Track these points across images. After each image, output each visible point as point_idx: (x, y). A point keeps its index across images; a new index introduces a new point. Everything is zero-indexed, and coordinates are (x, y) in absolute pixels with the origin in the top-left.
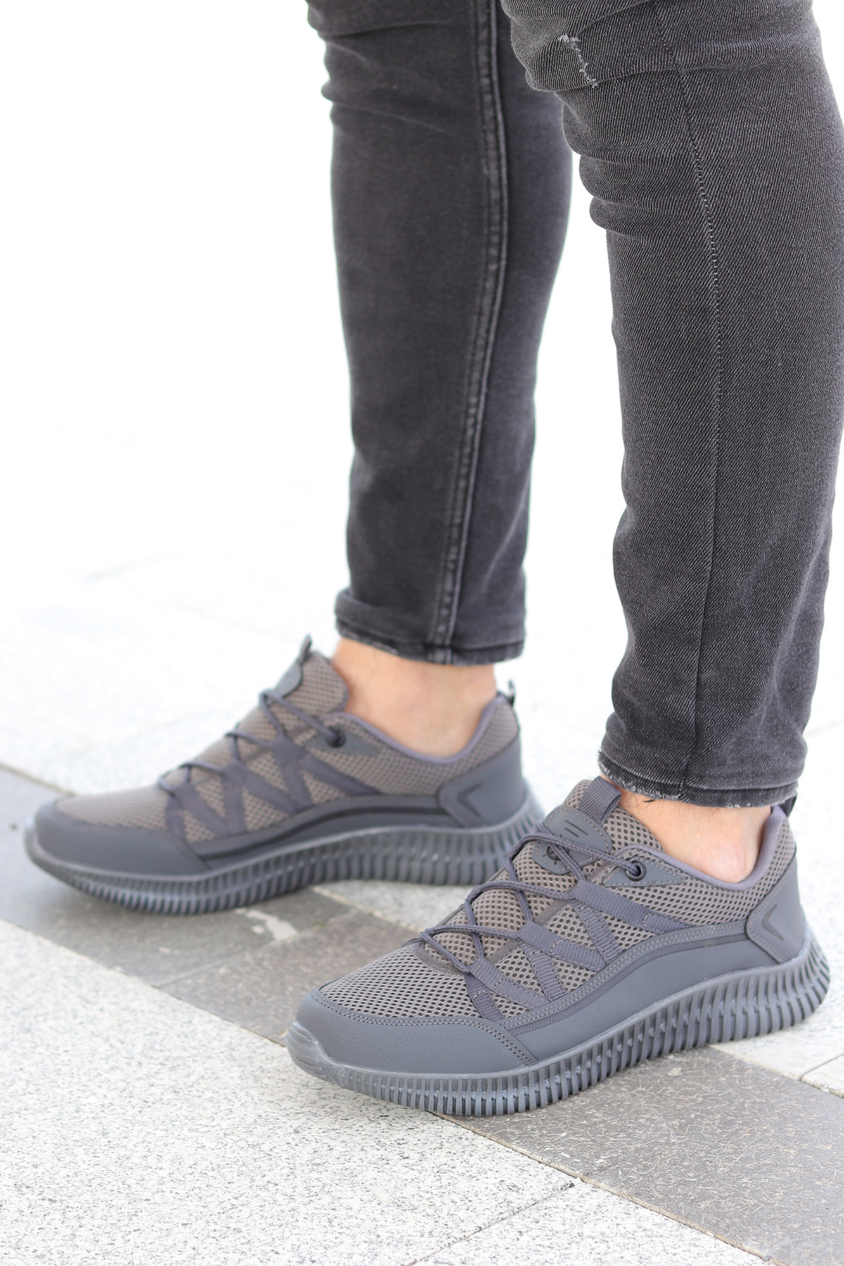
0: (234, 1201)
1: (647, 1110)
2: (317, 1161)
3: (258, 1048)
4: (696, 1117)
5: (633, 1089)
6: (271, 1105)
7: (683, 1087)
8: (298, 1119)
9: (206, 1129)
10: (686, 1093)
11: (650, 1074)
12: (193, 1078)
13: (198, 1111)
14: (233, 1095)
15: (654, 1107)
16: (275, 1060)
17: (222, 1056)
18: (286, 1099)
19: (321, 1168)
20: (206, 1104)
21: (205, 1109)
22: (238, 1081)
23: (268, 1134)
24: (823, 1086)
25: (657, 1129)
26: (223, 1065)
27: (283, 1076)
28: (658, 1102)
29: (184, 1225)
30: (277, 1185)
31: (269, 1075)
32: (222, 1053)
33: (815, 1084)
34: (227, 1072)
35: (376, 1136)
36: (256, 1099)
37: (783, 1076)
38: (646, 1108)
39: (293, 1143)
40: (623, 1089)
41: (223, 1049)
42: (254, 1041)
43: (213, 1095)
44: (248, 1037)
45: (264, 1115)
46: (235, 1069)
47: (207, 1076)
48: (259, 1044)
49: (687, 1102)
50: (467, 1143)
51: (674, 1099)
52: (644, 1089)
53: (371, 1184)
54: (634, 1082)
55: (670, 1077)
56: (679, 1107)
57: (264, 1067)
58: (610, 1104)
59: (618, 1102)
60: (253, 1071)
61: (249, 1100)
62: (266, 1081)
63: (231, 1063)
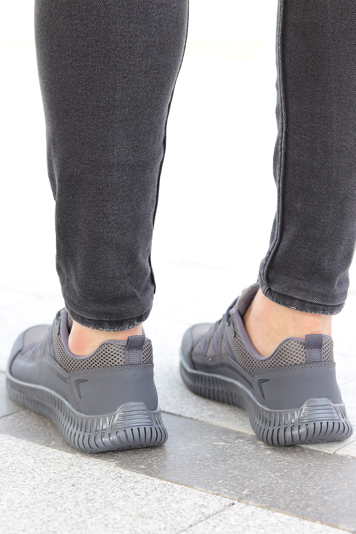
0: (49, 519)
1: (260, 469)
2: (89, 498)
3: (40, 449)
4: (288, 471)
5: (249, 460)
6: (55, 474)
8: (73, 480)
9: (23, 486)
11: (256, 454)
12: (8, 464)
13: (15, 478)
14: (33, 470)
15: (264, 468)
16: (51, 454)
17: (21, 454)
18: (63, 471)
19: (92, 501)
20: (19, 475)
21: (18, 477)
22: (34, 464)
23: (58, 487)
24: (348, 456)
25: (270, 477)
26: (23, 458)
27: (57, 461)
28: (265, 466)
29: (23, 531)
30: (70, 510)
31: (50, 461)
32: (20, 452)
33: (343, 455)
34: (26, 460)
35: (118, 486)
36: (46, 472)
39: (73, 491)
40: (243, 461)
41: (21, 451)
42: (37, 446)
43: (21, 471)
44: (33, 445)
45: (53, 479)
46: (30, 459)
47: (15, 463)
48: (40, 448)
49: (280, 465)
50: (169, 487)
51: (273, 464)
52: (255, 460)
53: (123, 508)
54: (248, 458)
55: (266, 455)
56: (277, 467)
57: (46, 458)
58: (239, 467)
59: (244, 466)
60: (40, 460)
61: (42, 472)
62: (49, 464)
63: (27, 457)
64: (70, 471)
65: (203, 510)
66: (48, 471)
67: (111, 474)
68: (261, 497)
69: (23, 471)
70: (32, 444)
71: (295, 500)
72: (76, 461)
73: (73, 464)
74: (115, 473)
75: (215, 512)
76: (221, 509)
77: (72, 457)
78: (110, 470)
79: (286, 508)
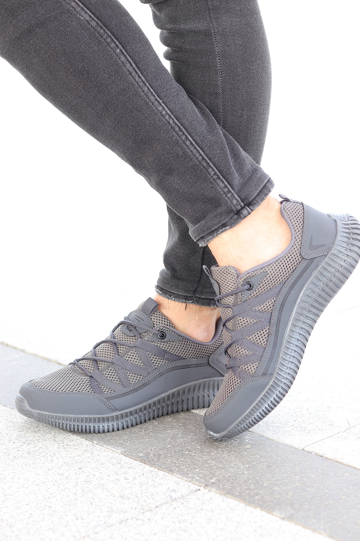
0: (50, 496)
1: (235, 461)
2: (88, 480)
3: (66, 437)
4: (256, 463)
5: (229, 453)
6: (70, 458)
7: (251, 452)
8: (81, 464)
9: (41, 468)
10: (252, 455)
11: (238, 447)
12: (37, 448)
13: (37, 461)
14: (54, 454)
15: (238, 460)
16: (74, 441)
17: (50, 440)
18: (77, 456)
19: (89, 483)
20: (41, 458)
21: (41, 460)
22: (57, 449)
23: (68, 470)
24: (313, 452)
25: (238, 468)
27: (76, 447)
28: (240, 458)
29: (27, 505)
30: (69, 489)
31: (70, 447)
33: (309, 451)
34: (52, 446)
35: (115, 470)
36: (64, 456)
37: (295, 448)
38: (234, 460)
39: (78, 473)
40: (225, 453)
42: (65, 434)
45: (66, 463)
46: (55, 445)
47: (43, 447)
48: (67, 435)
49: (252, 458)
50: (155, 473)
51: (247, 457)
52: (234, 453)
53: (111, 489)
54: (230, 450)
55: (246, 448)
56: (249, 460)
57: (68, 444)
58: (218, 459)
59: (222, 458)
60: (63, 445)
61: (61, 456)
62: (69, 449)
63: (54, 442)
64: (82, 456)
65: (173, 494)
66: (66, 455)
67: (114, 460)
68: (223, 485)
69: (46, 455)
70: (62, 432)
71: (249, 489)
72: (90, 448)
73: (88, 450)
74: (116, 459)
75: (181, 496)
76: (187, 494)
77: (89, 444)
78: (114, 457)
79: (239, 496)
